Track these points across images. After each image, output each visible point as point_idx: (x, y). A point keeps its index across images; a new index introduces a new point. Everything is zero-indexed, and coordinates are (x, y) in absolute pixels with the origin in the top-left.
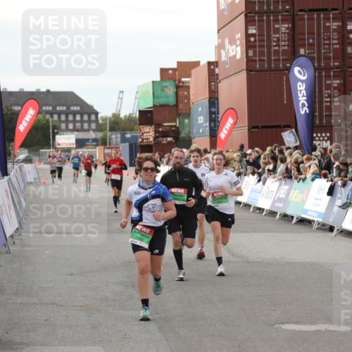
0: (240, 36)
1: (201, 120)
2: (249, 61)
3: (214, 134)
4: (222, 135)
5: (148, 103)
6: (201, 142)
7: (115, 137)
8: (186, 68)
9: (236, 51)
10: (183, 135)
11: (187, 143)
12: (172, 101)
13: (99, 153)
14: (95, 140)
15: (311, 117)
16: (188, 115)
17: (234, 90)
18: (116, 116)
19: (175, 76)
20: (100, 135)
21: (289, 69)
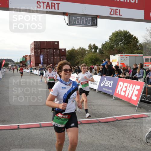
0: (34, 52)
1: (29, 63)
2: (35, 55)
3: (30, 64)
4: (31, 65)
5: (21, 60)
6: (29, 66)
7: (17, 65)
8: (26, 56)
9: (33, 54)
10: (26, 65)
11: (27, 66)
12: (25, 60)
13: (15, 67)
14: (14, 66)
15: (43, 62)
16: (27, 62)
17: (33, 59)
18: (17, 62)
19: (25, 57)
20: (15, 65)
21: (40, 56)
